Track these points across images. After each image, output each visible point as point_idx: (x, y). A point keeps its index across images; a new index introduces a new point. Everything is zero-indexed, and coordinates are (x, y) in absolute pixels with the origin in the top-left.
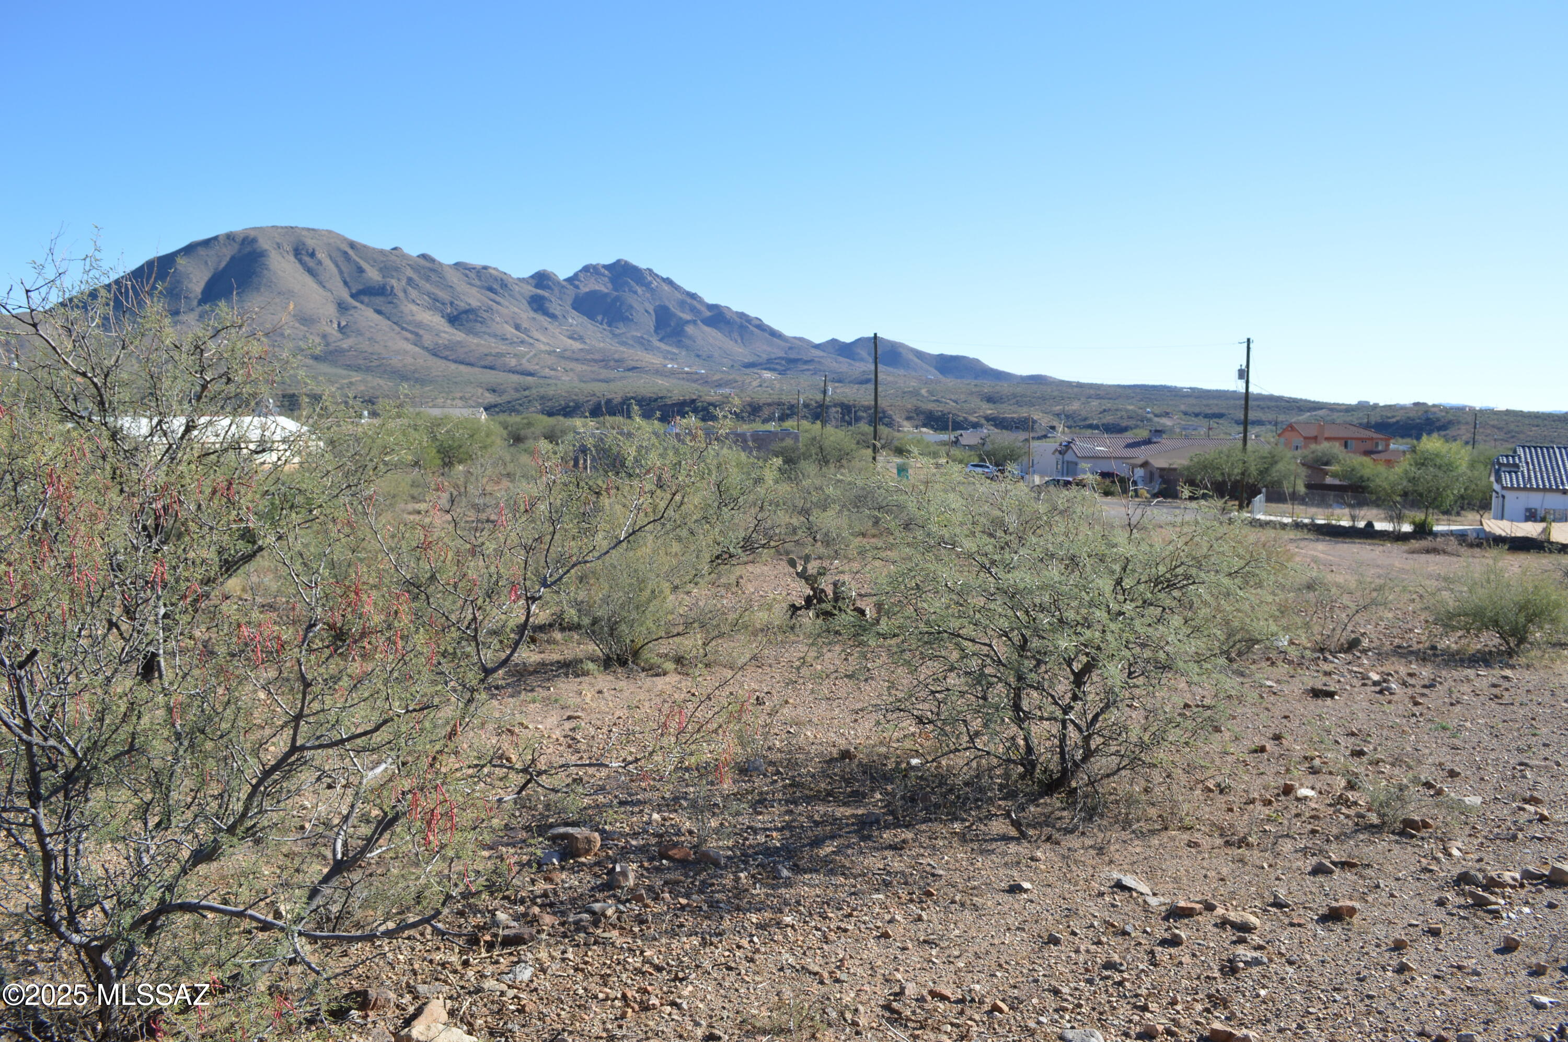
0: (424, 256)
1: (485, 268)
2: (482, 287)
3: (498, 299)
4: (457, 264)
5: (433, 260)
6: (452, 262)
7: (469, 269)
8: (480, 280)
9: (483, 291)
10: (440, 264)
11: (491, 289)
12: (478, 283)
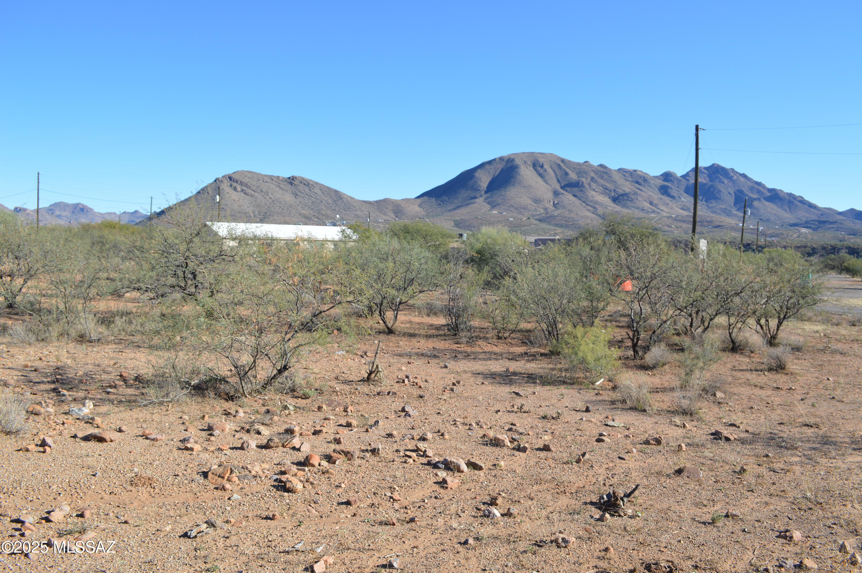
0: (601, 166)
1: (635, 171)
2: (633, 182)
3: (641, 188)
4: (619, 169)
5: (606, 168)
6: (617, 168)
7: (626, 172)
8: (632, 177)
9: (633, 184)
10: (610, 169)
11: (637, 183)
12: (630, 179)
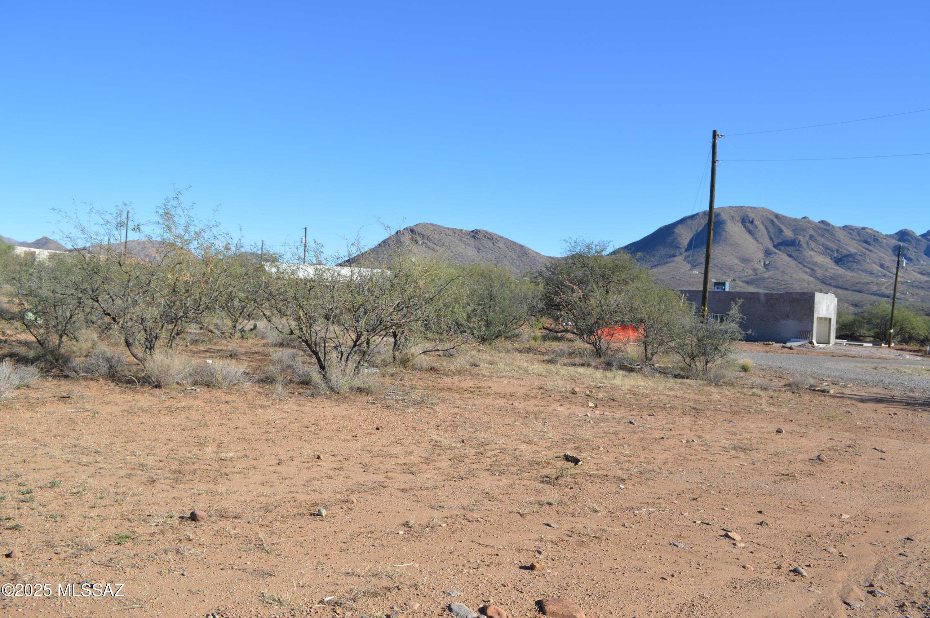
0: (823, 222)
1: (864, 228)
2: (860, 241)
3: (870, 248)
4: (845, 227)
5: (828, 224)
6: (842, 225)
7: (853, 230)
8: (860, 236)
9: (860, 243)
10: (833, 227)
11: (866, 242)
12: (858, 238)
